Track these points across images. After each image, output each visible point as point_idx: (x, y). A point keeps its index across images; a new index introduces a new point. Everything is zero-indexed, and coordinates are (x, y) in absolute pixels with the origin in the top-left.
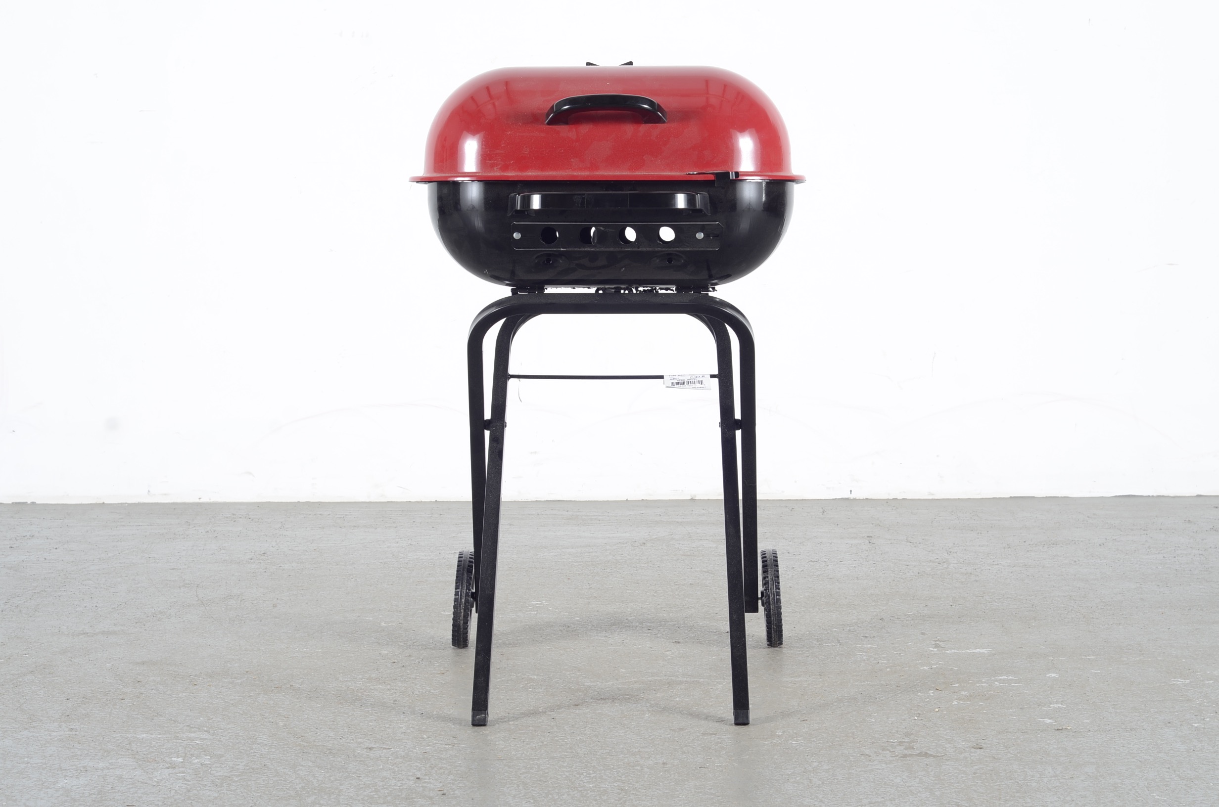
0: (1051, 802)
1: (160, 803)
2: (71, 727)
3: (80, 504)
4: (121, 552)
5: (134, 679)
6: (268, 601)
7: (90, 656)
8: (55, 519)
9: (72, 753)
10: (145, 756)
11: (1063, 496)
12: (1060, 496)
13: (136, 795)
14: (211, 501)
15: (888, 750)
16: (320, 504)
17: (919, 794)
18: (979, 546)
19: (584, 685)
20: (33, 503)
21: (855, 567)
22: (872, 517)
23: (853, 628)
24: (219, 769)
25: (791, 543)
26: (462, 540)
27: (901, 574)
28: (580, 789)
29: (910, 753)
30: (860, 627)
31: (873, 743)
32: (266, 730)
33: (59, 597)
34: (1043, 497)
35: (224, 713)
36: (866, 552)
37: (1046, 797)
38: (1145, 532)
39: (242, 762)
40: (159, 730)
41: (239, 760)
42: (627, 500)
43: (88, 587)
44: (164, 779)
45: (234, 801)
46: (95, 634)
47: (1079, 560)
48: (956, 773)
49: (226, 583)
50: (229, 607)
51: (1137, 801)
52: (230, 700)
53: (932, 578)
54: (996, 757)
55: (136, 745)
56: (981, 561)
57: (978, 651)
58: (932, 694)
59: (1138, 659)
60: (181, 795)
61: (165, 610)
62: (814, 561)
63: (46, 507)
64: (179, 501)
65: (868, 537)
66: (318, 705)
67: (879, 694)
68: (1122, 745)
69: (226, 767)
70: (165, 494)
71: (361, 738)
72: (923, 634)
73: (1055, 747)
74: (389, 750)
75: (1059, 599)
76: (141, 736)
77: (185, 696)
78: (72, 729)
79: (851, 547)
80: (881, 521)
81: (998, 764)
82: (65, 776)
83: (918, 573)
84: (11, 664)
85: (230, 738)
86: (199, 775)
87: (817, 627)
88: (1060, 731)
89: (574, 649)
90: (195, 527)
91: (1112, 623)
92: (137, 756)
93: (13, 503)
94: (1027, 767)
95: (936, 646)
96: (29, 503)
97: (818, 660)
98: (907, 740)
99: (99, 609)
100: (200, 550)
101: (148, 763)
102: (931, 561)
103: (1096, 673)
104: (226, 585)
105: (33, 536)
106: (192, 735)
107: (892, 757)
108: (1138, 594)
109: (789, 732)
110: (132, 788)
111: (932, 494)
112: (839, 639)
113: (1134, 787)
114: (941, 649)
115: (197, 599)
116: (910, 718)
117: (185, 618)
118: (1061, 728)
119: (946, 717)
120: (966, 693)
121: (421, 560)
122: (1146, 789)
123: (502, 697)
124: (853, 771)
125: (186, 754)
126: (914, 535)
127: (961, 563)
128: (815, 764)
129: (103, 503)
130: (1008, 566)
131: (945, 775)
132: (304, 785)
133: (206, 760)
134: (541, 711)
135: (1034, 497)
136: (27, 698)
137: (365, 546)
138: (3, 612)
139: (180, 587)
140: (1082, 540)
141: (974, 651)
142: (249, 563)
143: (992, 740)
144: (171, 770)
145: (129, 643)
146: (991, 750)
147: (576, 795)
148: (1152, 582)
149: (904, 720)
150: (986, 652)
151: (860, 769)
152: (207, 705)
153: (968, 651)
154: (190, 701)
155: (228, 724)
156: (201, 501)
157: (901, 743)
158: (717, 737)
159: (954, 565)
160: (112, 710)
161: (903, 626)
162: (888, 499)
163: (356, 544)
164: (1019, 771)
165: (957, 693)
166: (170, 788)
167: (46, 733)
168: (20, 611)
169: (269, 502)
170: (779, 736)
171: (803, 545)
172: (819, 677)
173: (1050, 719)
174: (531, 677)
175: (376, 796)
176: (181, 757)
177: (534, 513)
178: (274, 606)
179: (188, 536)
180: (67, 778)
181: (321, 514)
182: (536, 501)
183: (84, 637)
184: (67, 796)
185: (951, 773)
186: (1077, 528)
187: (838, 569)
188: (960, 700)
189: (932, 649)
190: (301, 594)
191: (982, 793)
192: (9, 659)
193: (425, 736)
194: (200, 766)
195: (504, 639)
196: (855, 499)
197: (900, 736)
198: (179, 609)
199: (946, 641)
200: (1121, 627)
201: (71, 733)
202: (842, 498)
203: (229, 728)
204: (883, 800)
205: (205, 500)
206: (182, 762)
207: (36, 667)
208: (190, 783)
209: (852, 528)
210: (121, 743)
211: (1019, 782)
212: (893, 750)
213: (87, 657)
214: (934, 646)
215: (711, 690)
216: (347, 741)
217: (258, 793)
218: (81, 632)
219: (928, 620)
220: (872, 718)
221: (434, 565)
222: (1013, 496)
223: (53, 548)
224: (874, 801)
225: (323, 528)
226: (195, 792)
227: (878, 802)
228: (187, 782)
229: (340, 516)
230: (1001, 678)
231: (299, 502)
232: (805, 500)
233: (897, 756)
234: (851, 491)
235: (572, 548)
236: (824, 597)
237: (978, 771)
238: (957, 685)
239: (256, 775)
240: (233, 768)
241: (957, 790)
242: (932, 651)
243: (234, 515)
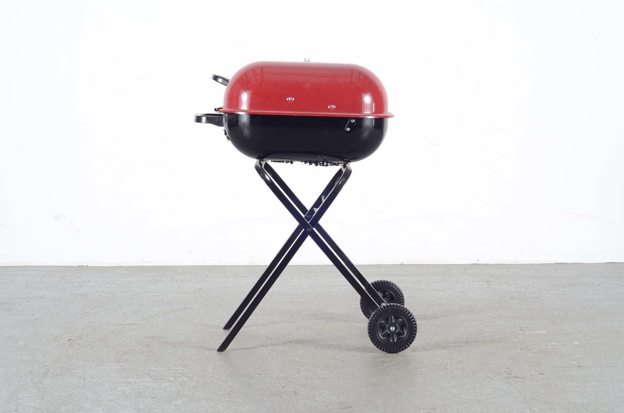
0: (576, 397)
1: (166, 397)
2: (121, 365)
3: (110, 267)
4: (132, 288)
5: (147, 344)
6: (204, 310)
7: (125, 334)
8: (99, 273)
9: (123, 376)
10: (156, 377)
11: (580, 263)
12: (579, 263)
13: (155, 393)
14: (172, 265)
15: (499, 375)
16: (224, 266)
17: (514, 394)
18: (540, 285)
19: (356, 347)
20: (87, 266)
21: (481, 295)
22: (488, 272)
23: (481, 322)
24: (191, 383)
25: (450, 284)
26: (293, 283)
27: (503, 298)
28: (358, 391)
29: (510, 376)
30: (485, 322)
31: (492, 372)
32: (211, 366)
33: (106, 308)
34: (571, 263)
35: (190, 359)
36: (486, 288)
37: (573, 395)
38: (620, 279)
39: (201, 380)
40: (161, 366)
41: (200, 379)
42: (371, 264)
43: (119, 304)
44: (167, 387)
45: (200, 396)
46: (125, 324)
47: (588, 292)
48: (531, 385)
49: (184, 302)
50: (186, 313)
51: (615, 397)
52: (192, 353)
53: (518, 300)
54: (550, 378)
55: (152, 372)
56: (541, 292)
57: (540, 332)
58: (519, 351)
59: (616, 336)
60: (175, 393)
61: (157, 314)
62: (462, 292)
63: (93, 268)
64: (156, 265)
65: (487, 281)
66: (233, 355)
67: (494, 351)
68: (608, 373)
69: (194, 382)
70: (150, 262)
71: (255, 370)
72: (514, 325)
73: (577, 374)
74: (268, 375)
75: (579, 309)
76: (153, 369)
77: (171, 352)
78: (121, 366)
79: (479, 286)
80: (493, 274)
81: (550, 381)
82: (121, 386)
83: (512, 298)
84: (88, 338)
85: (194, 370)
86: (183, 385)
87: (464, 322)
88: (580, 367)
89: (351, 331)
90: (165, 277)
91: (604, 320)
92: (153, 377)
93: (78, 266)
94: (564, 382)
95: (521, 330)
96: (85, 266)
97: (465, 336)
98: (508, 371)
99: (126, 314)
100: (169, 287)
101: (159, 380)
102: (517, 292)
103: (596, 342)
104: (184, 303)
105: (89, 281)
106: (177, 368)
107: (502, 378)
108: (616, 307)
109: (453, 367)
110: (153, 390)
111: (517, 262)
112: (475, 327)
113: (614, 391)
114: (523, 331)
115: (171, 309)
116: (509, 361)
117: (166, 318)
118: (580, 366)
119: (526, 361)
120: (535, 351)
121: (275, 292)
122: (619, 392)
123: (319, 352)
124: (484, 384)
125: (175, 376)
126: (509, 280)
127: (532, 293)
128: (466, 381)
129: (121, 266)
130: (554, 294)
131: (526, 386)
132: (231, 389)
133: (185, 379)
134: (337, 358)
135: (566, 263)
136: (98, 352)
137: (248, 285)
138: (81, 315)
139: (162, 304)
140: (589, 283)
141: (539, 332)
142: (193, 293)
143: (548, 371)
144: (169, 383)
145: (142, 328)
146: (547, 375)
147: (356, 394)
148: (623, 302)
149: (507, 362)
150: (544, 333)
151: (487, 383)
152: (182, 355)
153: (536, 332)
154: (174, 354)
155: (193, 364)
156: (167, 265)
157: (505, 372)
158: (420, 369)
159: (528, 294)
160: (138, 358)
161: (505, 321)
162: (496, 264)
163: (243, 285)
164: (561, 384)
165: (531, 350)
166: (170, 391)
167: (109, 367)
168: (89, 314)
169: (200, 265)
170: (448, 369)
171: (456, 285)
172: (466, 343)
173: (575, 362)
174: (331, 343)
175: (265, 394)
176: (173, 377)
177: (327, 270)
178: (207, 312)
179: (163, 281)
180: (122, 386)
181: (225, 271)
182: (327, 265)
183: (121, 326)
184: (124, 394)
185: (529, 385)
186: (587, 277)
187: (473, 296)
188: (532, 354)
189: (519, 331)
190: (220, 307)
191: (544, 393)
192: (87, 335)
193: (284, 369)
194: (182, 381)
195: (317, 327)
196: (480, 264)
197: (505, 369)
198: (163, 314)
199: (525, 328)
200: (608, 322)
201: (120, 367)
202: (474, 264)
203: (193, 365)
204: (498, 396)
205: (169, 264)
206: (174, 380)
207: (100, 339)
208: (178, 389)
209: (479, 277)
210: (144, 372)
211: (561, 389)
212: (502, 375)
213: (123, 334)
214: (520, 330)
215: (416, 349)
216: (249, 371)
217: (211, 393)
218: (119, 324)
219: (516, 319)
220: (491, 361)
221: (281, 294)
222: (556, 263)
223: (100, 286)
224: (493, 397)
225: (227, 277)
226: (182, 392)
227: (495, 397)
228: (177, 388)
229: (234, 272)
230: (551, 344)
231: (214, 265)
232: (456, 264)
233: (504, 377)
234: (478, 260)
235: (346, 286)
236: (467, 308)
237: (542, 384)
238: (531, 347)
239: (209, 385)
240: (197, 382)
241: (532, 392)
242: (519, 332)
243: (183, 271)
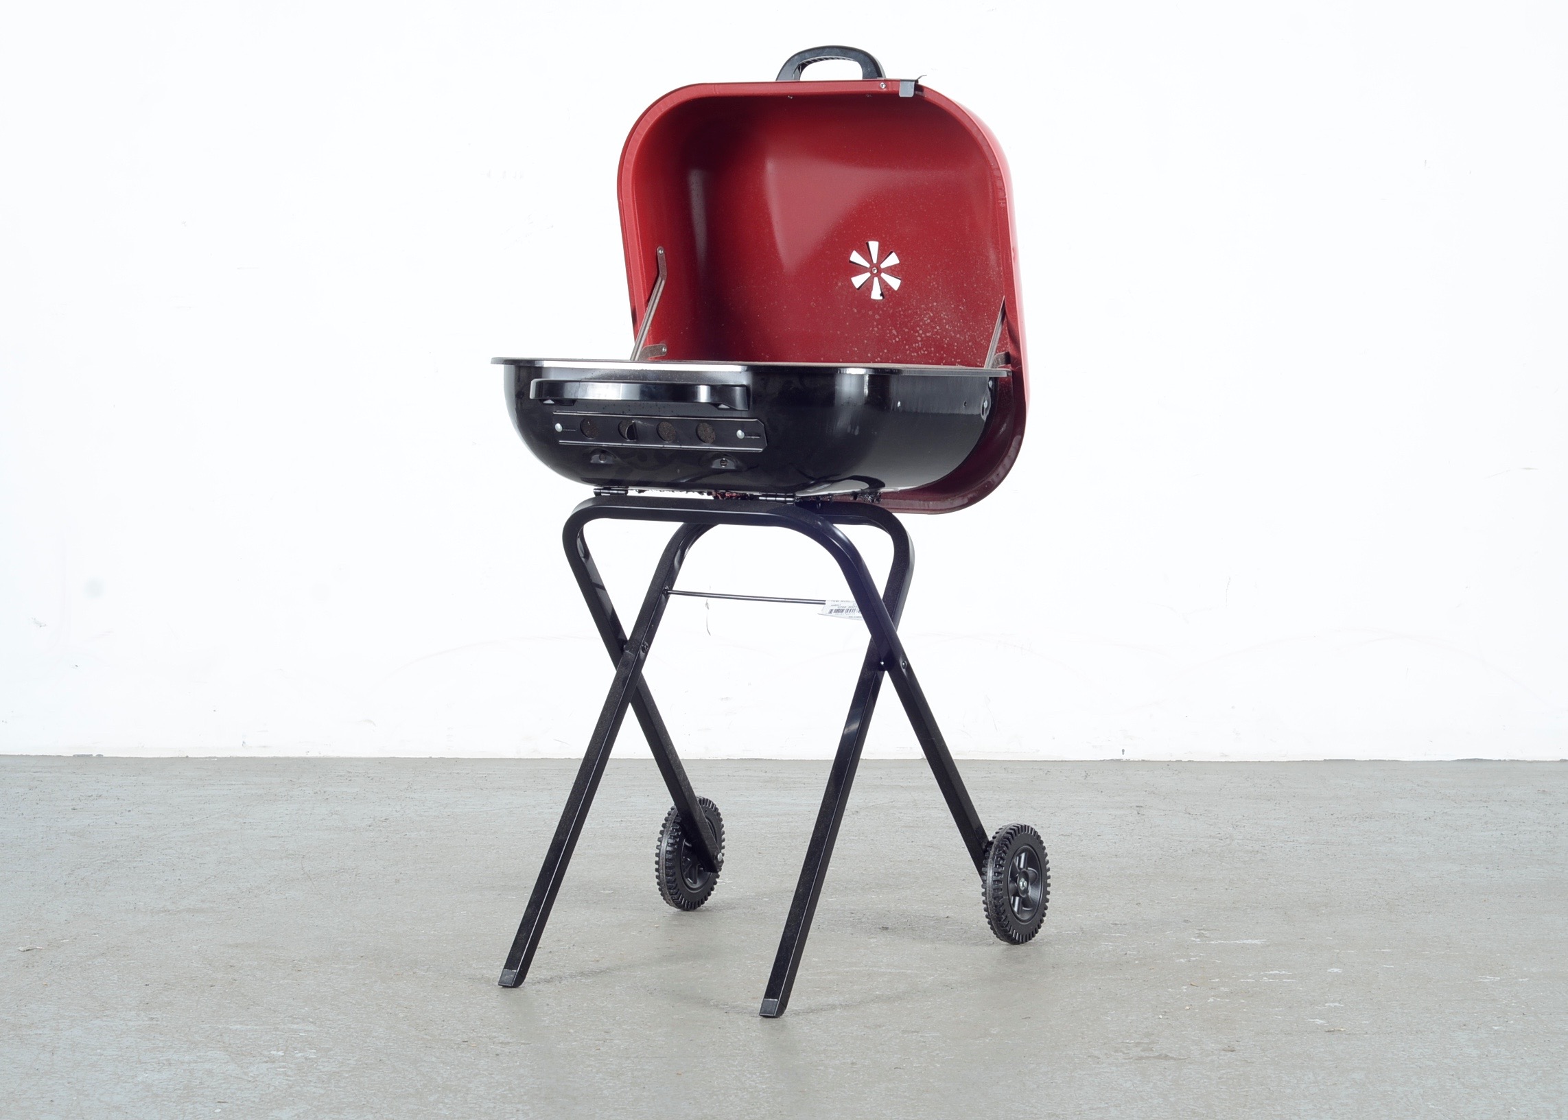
0: (1305, 1111)
1: (257, 1100)
2: (151, 1016)
3: (158, 758)
4: (210, 816)
5: (226, 963)
6: (389, 875)
7: (173, 937)
8: (127, 776)
9: (153, 1044)
10: (239, 1049)
13: (228, 1091)
14: (321, 756)
15: (1121, 1051)
16: (457, 761)
18: (1274, 819)
20: (100, 756)
22: (1146, 783)
23: (1101, 913)
24: (326, 1064)
25: (1040, 814)
27: (1171, 851)
29: (1147, 1055)
30: (1111, 913)
31: (1105, 1044)
32: (383, 1022)
33: (134, 868)
35: (333, 1002)
36: (1132, 825)
37: (1300, 1104)
39: (353, 1057)
40: (255, 1020)
41: (350, 1054)
43: (169, 857)
44: (262, 1074)
45: (343, 1098)
46: (178, 911)
47: (1395, 837)
48: (1198, 1077)
49: (339, 854)
50: (341, 882)
51: (1407, 1110)
52: (341, 988)
53: (1209, 856)
54: (1249, 1061)
55: (229, 1036)
56: (1273, 837)
57: (1249, 941)
58: (1185, 990)
59: (1443, 953)
60: (282, 1091)
61: (264, 885)
62: (1066, 835)
63: (116, 761)
64: (281, 755)
65: (1137, 807)
67: (1120, 989)
68: (1402, 1050)
69: (334, 1061)
70: (265, 748)
71: (495, 1032)
73: (1323, 1049)
74: (528, 1046)
76: (234, 1027)
77: (288, 983)
78: (152, 1019)
79: (1114, 819)
80: (1156, 788)
81: (1249, 1069)
82: (146, 1070)
83: (1192, 850)
84: (78, 945)
85: (340, 1030)
86: (303, 1071)
88: (1332, 1033)
90: (300, 787)
92: (230, 1049)
93: (74, 756)
94: (1284, 1072)
95: (1200, 935)
96: (94, 755)
98: (1146, 1040)
99: (183, 883)
100: (306, 814)
101: (244, 1057)
102: (1210, 836)
104: (339, 857)
105: (100, 796)
106: (295, 1026)
107: (1125, 1059)
108: (1460, 878)
109: (1005, 1032)
110: (224, 1083)
111: (1226, 756)
112: (1083, 926)
113: (1406, 1095)
114: (1205, 939)
115: (302, 873)
116: (1153, 1017)
117: (287, 895)
118: (1333, 1029)
119: (1197, 1016)
120: (1226, 990)
122: (1420, 1098)
124: (1076, 1075)
125: (287, 1047)
126: (1196, 805)
127: (1247, 839)
128: (1032, 1066)
129: (187, 757)
130: (1306, 843)
131: (1184, 1080)
132: (426, 1082)
133: (311, 1053)
136: (98, 983)
137: (511, 811)
138: (67, 885)
139: (281, 859)
140: (1404, 813)
141: (1245, 941)
142: (366, 831)
143: (1247, 1042)
144: (269, 1065)
145: (220, 922)
146: (1244, 1053)
149: (1146, 1018)
150: (1256, 943)
151: (1084, 1073)
152: (313, 993)
153: (1238, 941)
154: (293, 988)
155: (338, 1015)
157: (1138, 1044)
159: (1238, 841)
160: (199, 998)
161: (1163, 912)
162: (1170, 761)
164: (1274, 1076)
165: (1214, 989)
166: (269, 1084)
167: (122, 1022)
168: (87, 884)
169: (393, 758)
170: (993, 1037)
171: (1055, 816)
173: (1321, 1019)
176: (282, 1050)
178: (396, 882)
179: (292, 797)
180: (147, 1072)
181: (458, 773)
183: (166, 915)
184: (148, 1091)
185: (1191, 1077)
186: (1402, 798)
188: (1218, 997)
189: (1194, 939)
190: (430, 868)
191: (1225, 1099)
192: (76, 939)
193: (572, 1031)
194: (304, 1060)
196: (1128, 761)
197: (1138, 1036)
198: (280, 884)
199: (1213, 930)
201: (150, 1022)
202: (1112, 760)
203: (339, 1020)
205: (314, 754)
206: (283, 1056)
207: (108, 948)
208: (291, 1079)
209: (1119, 795)
210: (210, 1034)
211: (1271, 1088)
212: (1128, 1051)
213: (169, 937)
214: (1197, 935)
217: (373, 1090)
218: (161, 909)
219: (1194, 906)
220: (1104, 1018)
223: (126, 810)
224: (1095, 1107)
225: (460, 790)
226: (298, 1088)
227: (1100, 1108)
228: (289, 1078)
229: (481, 776)
230: (1271, 972)
231: (430, 758)
232: (1065, 761)
233: (1132, 1058)
237: (1225, 1076)
238: (1217, 980)
239: (370, 1071)
240: (342, 1063)
241: (1195, 1096)
242: (1194, 941)
243: (349, 772)
